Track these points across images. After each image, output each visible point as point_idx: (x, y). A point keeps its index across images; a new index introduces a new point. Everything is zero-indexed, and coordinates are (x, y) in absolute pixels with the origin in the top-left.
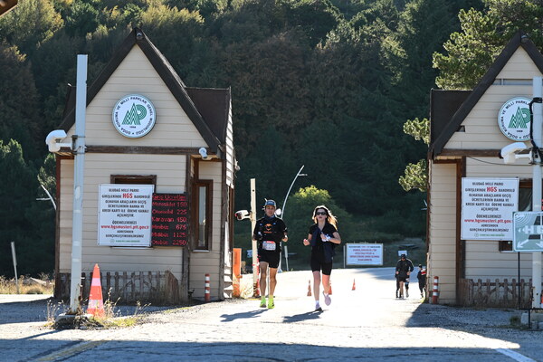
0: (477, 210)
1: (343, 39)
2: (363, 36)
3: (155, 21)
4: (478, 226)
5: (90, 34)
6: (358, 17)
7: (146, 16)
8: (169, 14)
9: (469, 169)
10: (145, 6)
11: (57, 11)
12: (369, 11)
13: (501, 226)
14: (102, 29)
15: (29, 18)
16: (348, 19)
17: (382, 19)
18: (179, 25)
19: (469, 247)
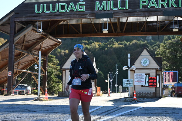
0: (137, 79)
1: (150, 50)
2: (153, 49)
3: (116, 48)
4: (138, 82)
5: (104, 50)
6: (153, 46)
7: (114, 46)
8: (118, 46)
9: (136, 72)
10: (114, 45)
11: (98, 46)
12: (155, 45)
13: (142, 82)
14: (106, 49)
15: (93, 47)
16: (151, 46)
17: (157, 46)
18: (120, 48)
19: (136, 86)
